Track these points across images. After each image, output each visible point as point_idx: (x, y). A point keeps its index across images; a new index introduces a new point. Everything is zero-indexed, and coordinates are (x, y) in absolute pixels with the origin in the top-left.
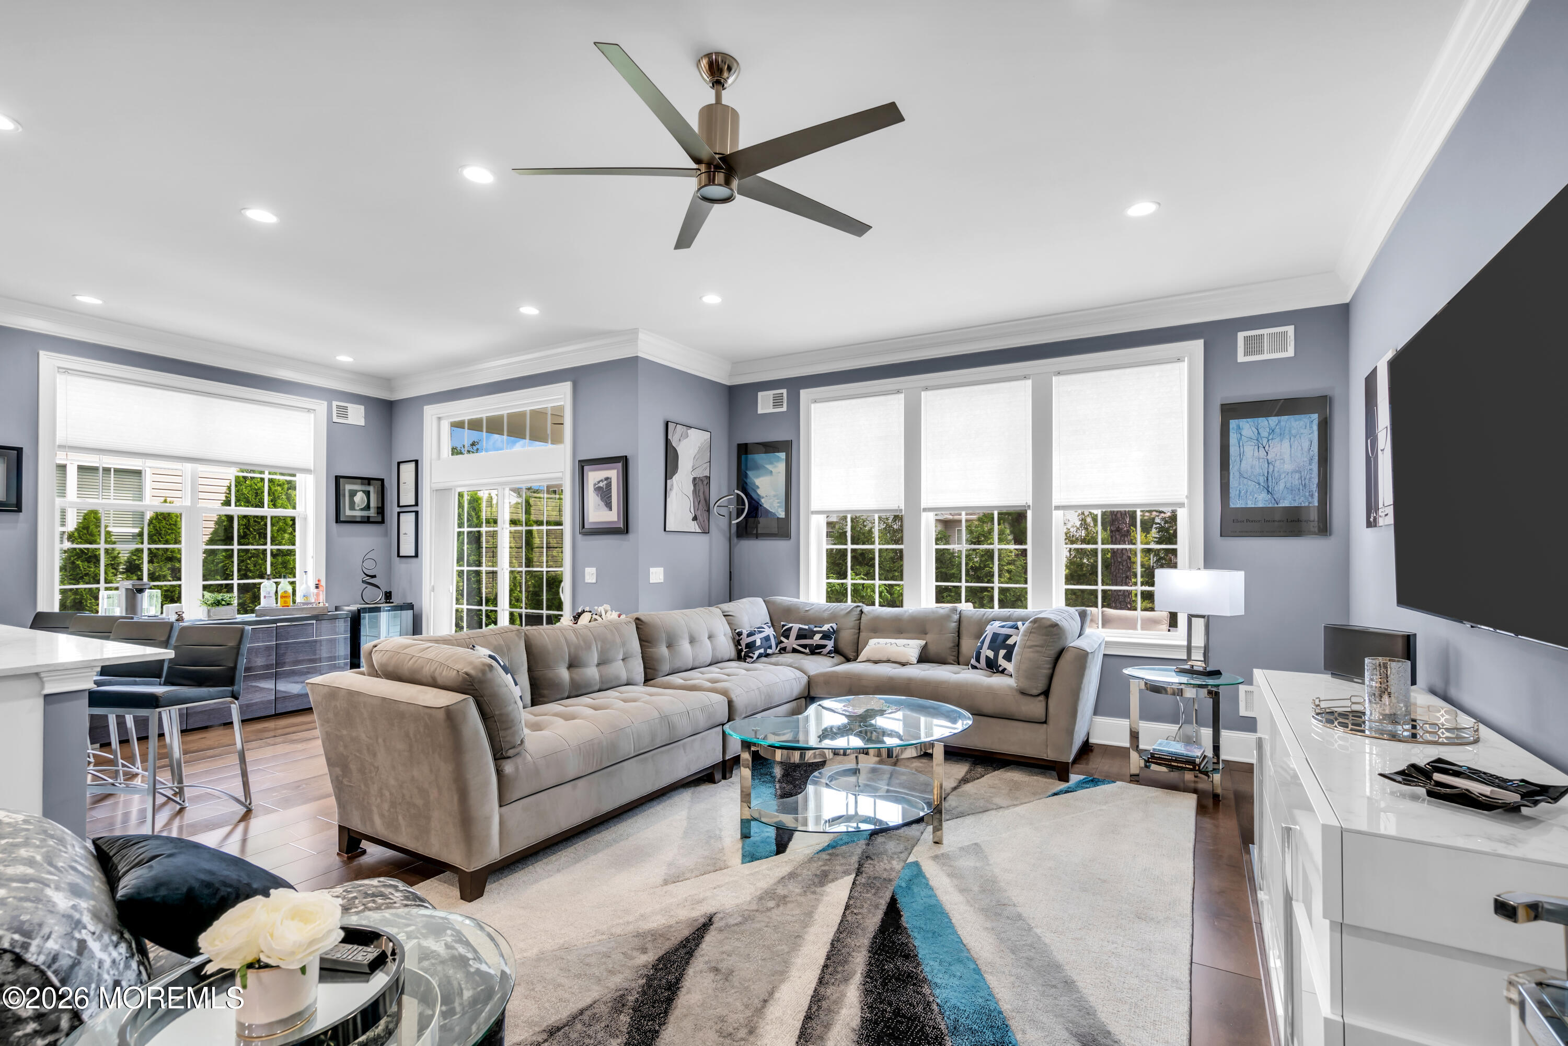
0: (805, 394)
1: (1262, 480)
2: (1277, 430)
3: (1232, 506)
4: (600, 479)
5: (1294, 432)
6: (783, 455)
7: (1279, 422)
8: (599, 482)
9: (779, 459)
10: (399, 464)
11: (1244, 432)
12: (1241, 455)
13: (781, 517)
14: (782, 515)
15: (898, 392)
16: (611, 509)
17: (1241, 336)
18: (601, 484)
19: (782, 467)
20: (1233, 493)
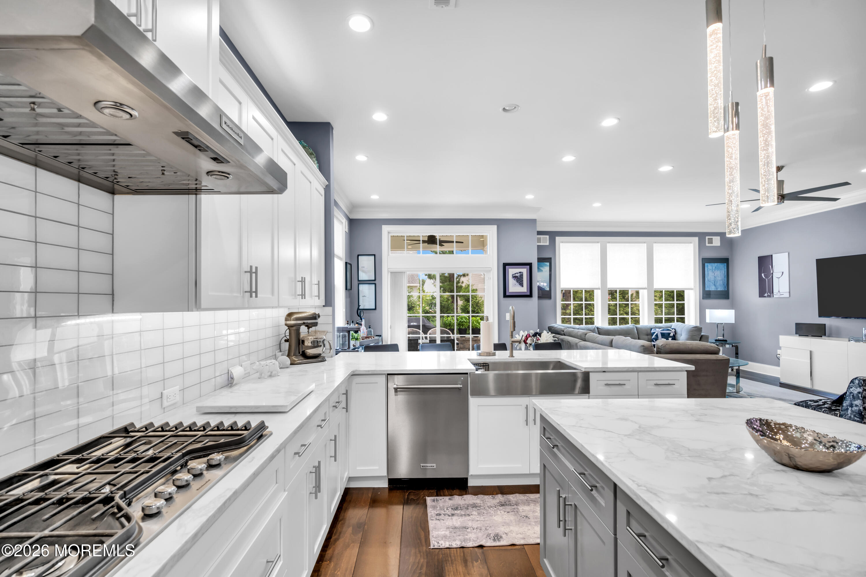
0: (558, 239)
1: (713, 282)
2: (717, 268)
3: (706, 290)
4: (515, 273)
5: (721, 268)
6: (548, 264)
7: (717, 265)
8: (515, 274)
9: (546, 265)
10: (358, 255)
11: (709, 267)
12: (708, 274)
13: (547, 290)
14: (548, 289)
15: (598, 242)
16: (523, 286)
17: (707, 237)
18: (517, 275)
19: (547, 268)
20: (706, 286)
